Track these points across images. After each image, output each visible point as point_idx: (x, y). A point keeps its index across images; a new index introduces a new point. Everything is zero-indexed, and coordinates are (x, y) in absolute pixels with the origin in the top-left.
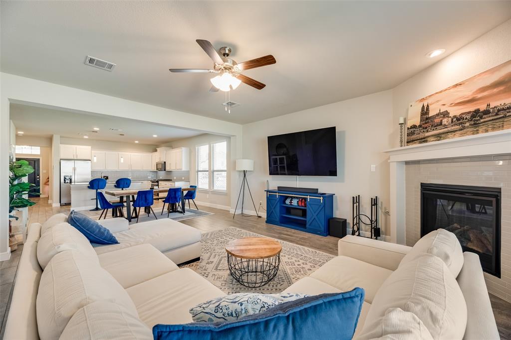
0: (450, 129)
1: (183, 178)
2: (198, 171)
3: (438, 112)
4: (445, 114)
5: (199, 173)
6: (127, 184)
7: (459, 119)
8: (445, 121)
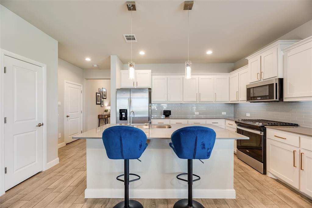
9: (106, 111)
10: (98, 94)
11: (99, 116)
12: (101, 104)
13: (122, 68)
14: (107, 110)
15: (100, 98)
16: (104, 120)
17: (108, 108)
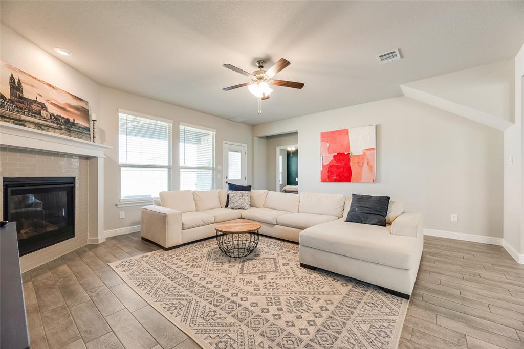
0: (50, 124)
3: (35, 99)
4: (43, 107)
7: (56, 119)
8: (43, 113)
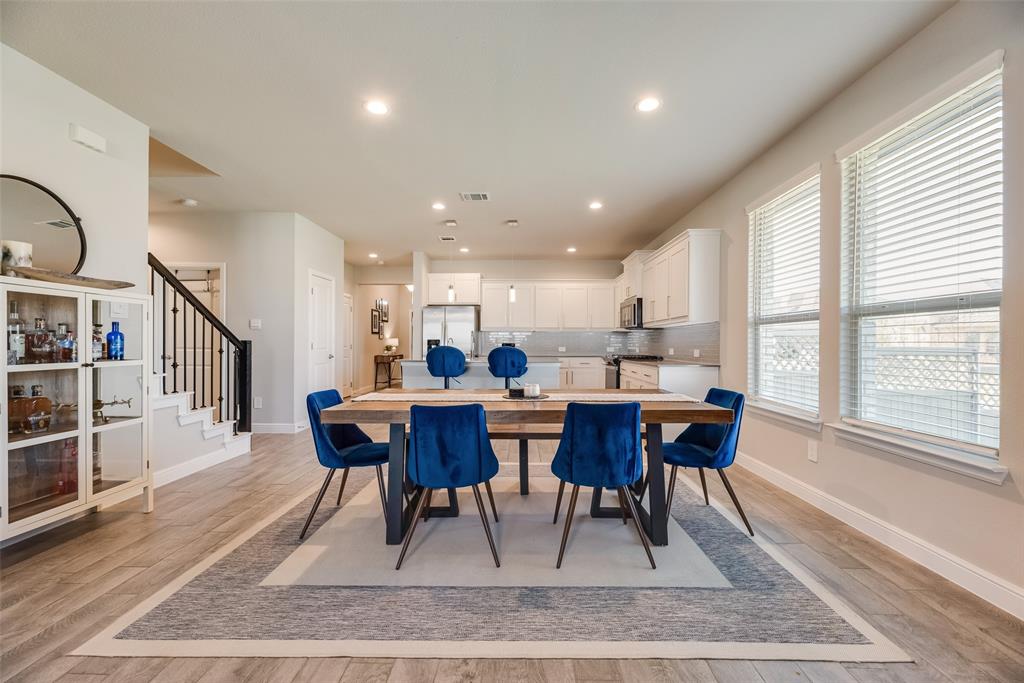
1: (697, 353)
2: (759, 321)
5: (762, 328)
6: (513, 364)
9: (388, 348)
10: (374, 313)
11: (376, 357)
12: (378, 333)
13: (431, 270)
14: (391, 347)
15: (378, 319)
16: (387, 366)
17: (394, 342)
